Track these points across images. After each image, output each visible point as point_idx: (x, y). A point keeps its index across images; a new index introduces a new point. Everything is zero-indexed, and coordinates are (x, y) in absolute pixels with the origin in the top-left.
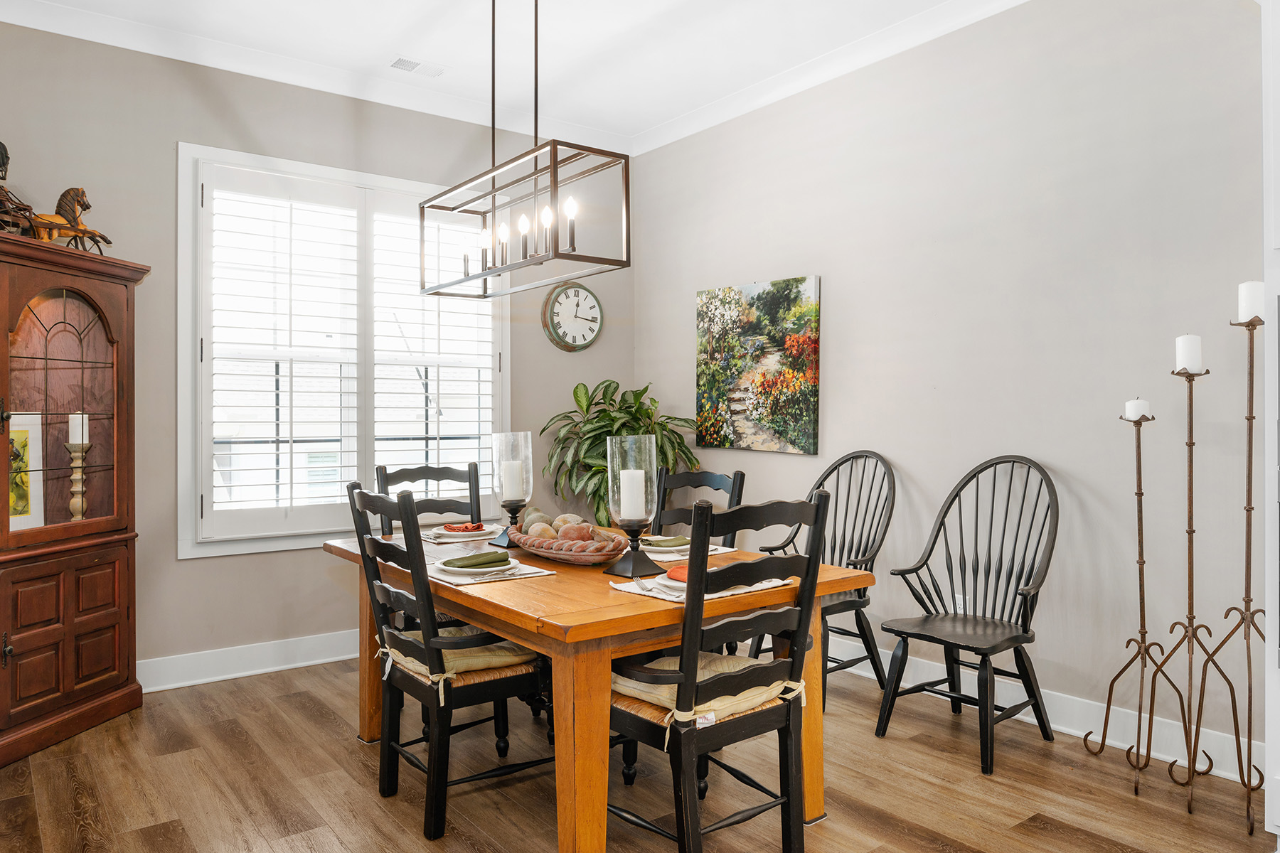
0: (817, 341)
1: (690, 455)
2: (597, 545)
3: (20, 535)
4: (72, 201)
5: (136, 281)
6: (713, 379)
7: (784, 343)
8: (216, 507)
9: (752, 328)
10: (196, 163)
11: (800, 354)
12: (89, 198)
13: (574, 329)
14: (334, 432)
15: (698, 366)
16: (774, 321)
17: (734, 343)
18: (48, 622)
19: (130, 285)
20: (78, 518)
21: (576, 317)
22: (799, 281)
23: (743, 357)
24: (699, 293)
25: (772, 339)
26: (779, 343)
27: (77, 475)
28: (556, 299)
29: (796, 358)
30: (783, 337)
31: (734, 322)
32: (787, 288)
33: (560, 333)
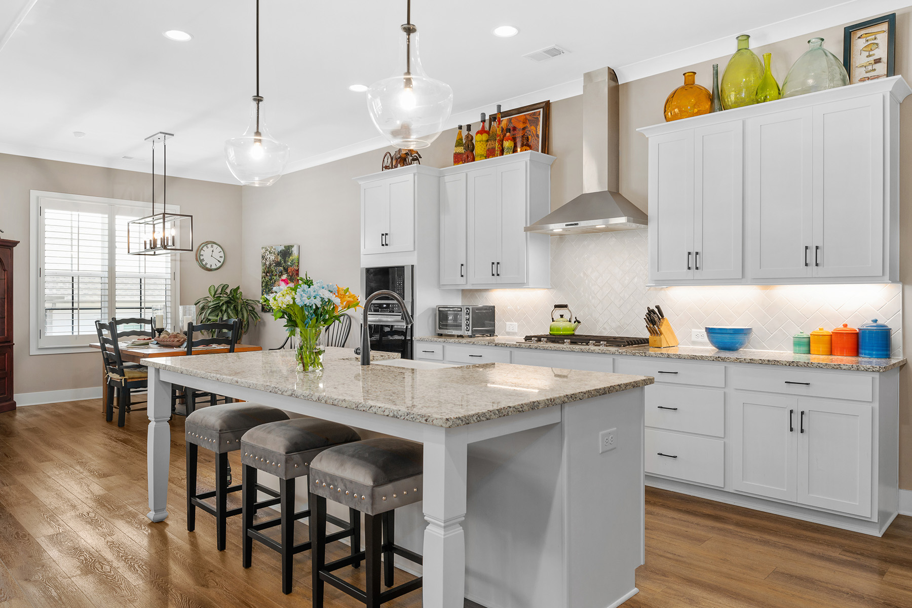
0: (298, 270)
1: (256, 315)
2: (178, 339)
5: (13, 247)
6: (267, 285)
7: (287, 271)
8: (47, 335)
9: (278, 264)
10: (38, 198)
11: (292, 275)
13: (211, 262)
14: (99, 305)
15: (262, 278)
16: (285, 262)
17: (273, 269)
19: (11, 249)
21: (212, 256)
22: (292, 246)
23: (276, 275)
24: (263, 248)
25: (284, 268)
26: (286, 270)
28: (202, 249)
29: (291, 276)
30: (287, 268)
31: (273, 261)
32: (289, 249)
33: (204, 263)
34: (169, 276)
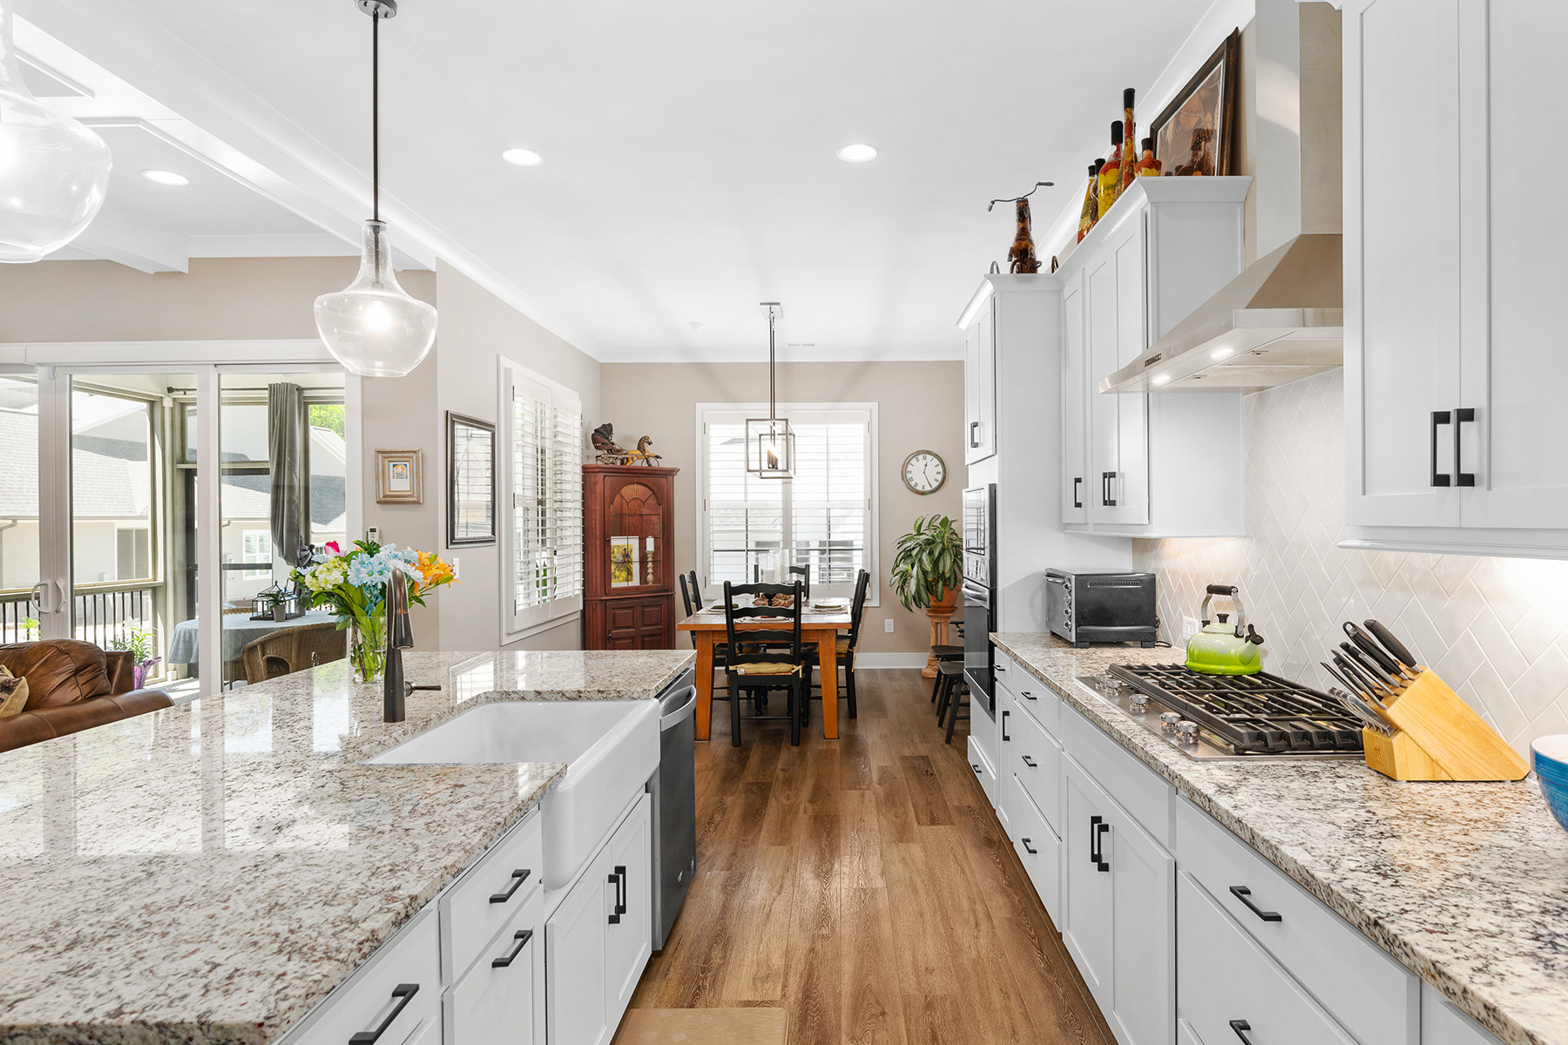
3: (616, 589)
4: (643, 443)
5: (673, 476)
8: (712, 583)
10: (704, 413)
12: (651, 439)
13: (921, 482)
18: (629, 627)
19: (668, 477)
20: (651, 584)
21: (924, 473)
27: (650, 565)
28: (910, 463)
33: (912, 484)
34: (861, 504)
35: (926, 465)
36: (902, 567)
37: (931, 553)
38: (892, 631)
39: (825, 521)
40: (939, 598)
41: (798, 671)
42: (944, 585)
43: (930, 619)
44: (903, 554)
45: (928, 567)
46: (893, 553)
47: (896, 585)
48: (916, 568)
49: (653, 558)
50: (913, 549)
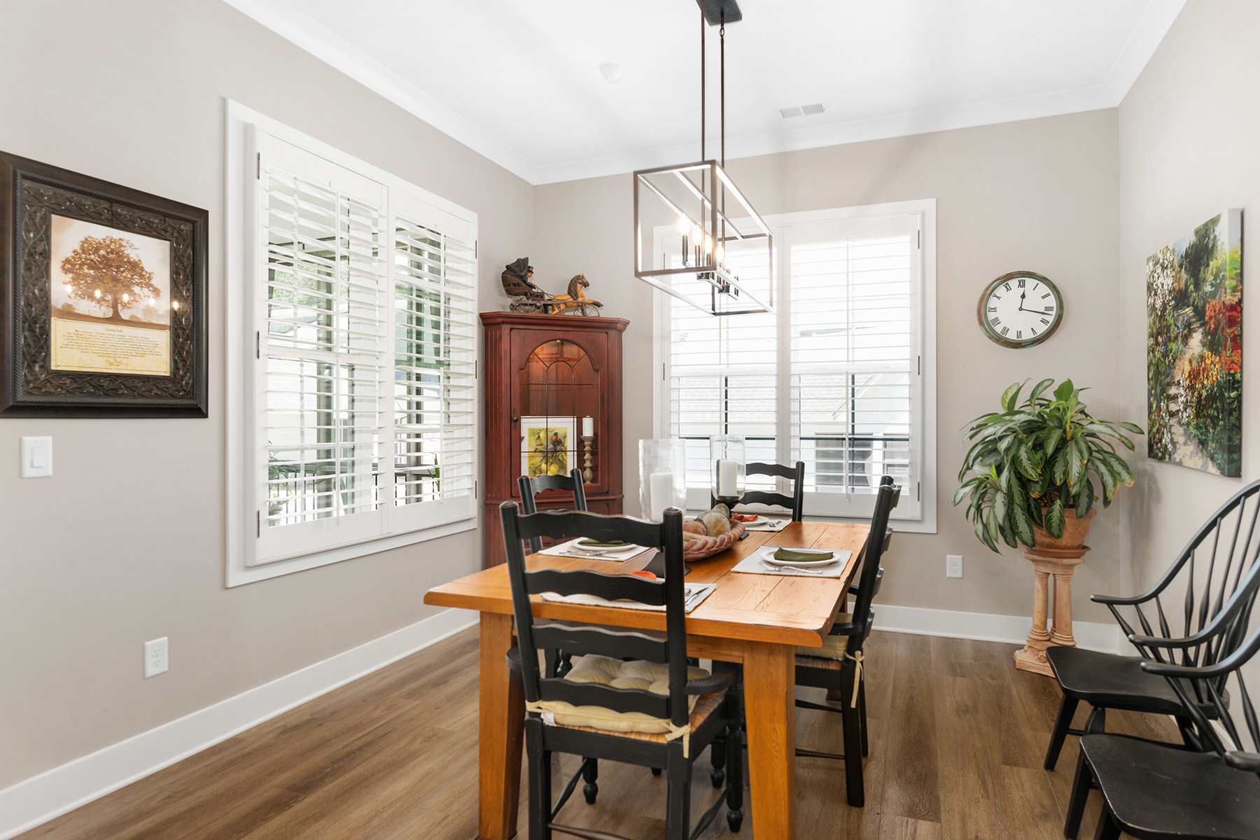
0: (1237, 307)
4: (576, 284)
6: (1157, 374)
7: (1205, 314)
9: (1182, 299)
11: (1217, 328)
15: (1149, 354)
16: (1197, 285)
17: (1171, 319)
19: (611, 333)
20: (587, 483)
21: (1021, 309)
22: (1214, 221)
23: (1176, 338)
24: (1148, 259)
25: (1196, 309)
26: (1201, 314)
27: (587, 456)
28: (992, 294)
29: (1214, 335)
30: (1204, 307)
31: (1170, 292)
32: (1206, 235)
33: (998, 329)
34: (906, 365)
35: (1023, 296)
36: (979, 470)
37: (1039, 446)
38: (959, 574)
39: (843, 393)
40: (1055, 530)
41: (681, 739)
42: (1066, 505)
43: (1033, 566)
44: (980, 447)
45: (1032, 473)
46: (962, 446)
47: (967, 502)
48: (1005, 474)
49: (591, 447)
50: (1001, 438)
